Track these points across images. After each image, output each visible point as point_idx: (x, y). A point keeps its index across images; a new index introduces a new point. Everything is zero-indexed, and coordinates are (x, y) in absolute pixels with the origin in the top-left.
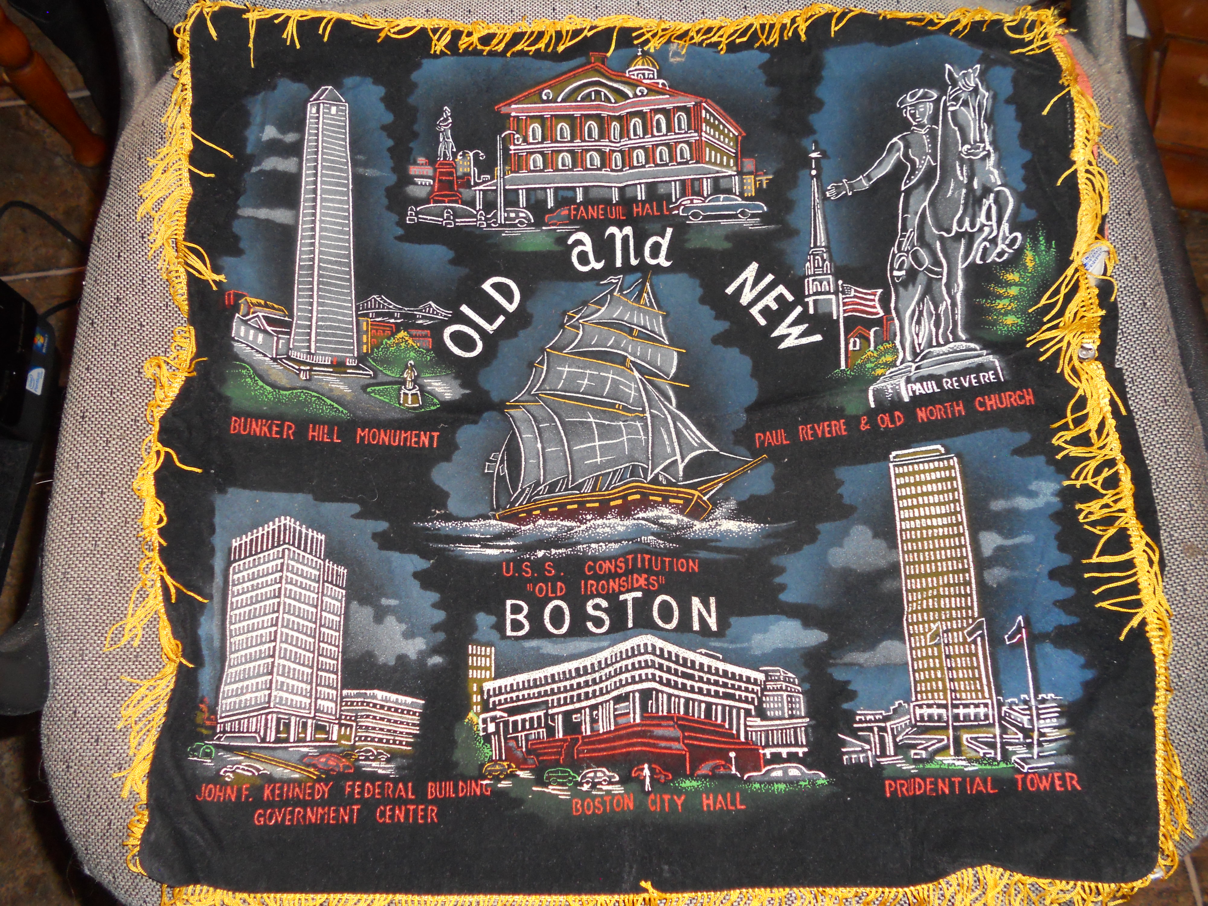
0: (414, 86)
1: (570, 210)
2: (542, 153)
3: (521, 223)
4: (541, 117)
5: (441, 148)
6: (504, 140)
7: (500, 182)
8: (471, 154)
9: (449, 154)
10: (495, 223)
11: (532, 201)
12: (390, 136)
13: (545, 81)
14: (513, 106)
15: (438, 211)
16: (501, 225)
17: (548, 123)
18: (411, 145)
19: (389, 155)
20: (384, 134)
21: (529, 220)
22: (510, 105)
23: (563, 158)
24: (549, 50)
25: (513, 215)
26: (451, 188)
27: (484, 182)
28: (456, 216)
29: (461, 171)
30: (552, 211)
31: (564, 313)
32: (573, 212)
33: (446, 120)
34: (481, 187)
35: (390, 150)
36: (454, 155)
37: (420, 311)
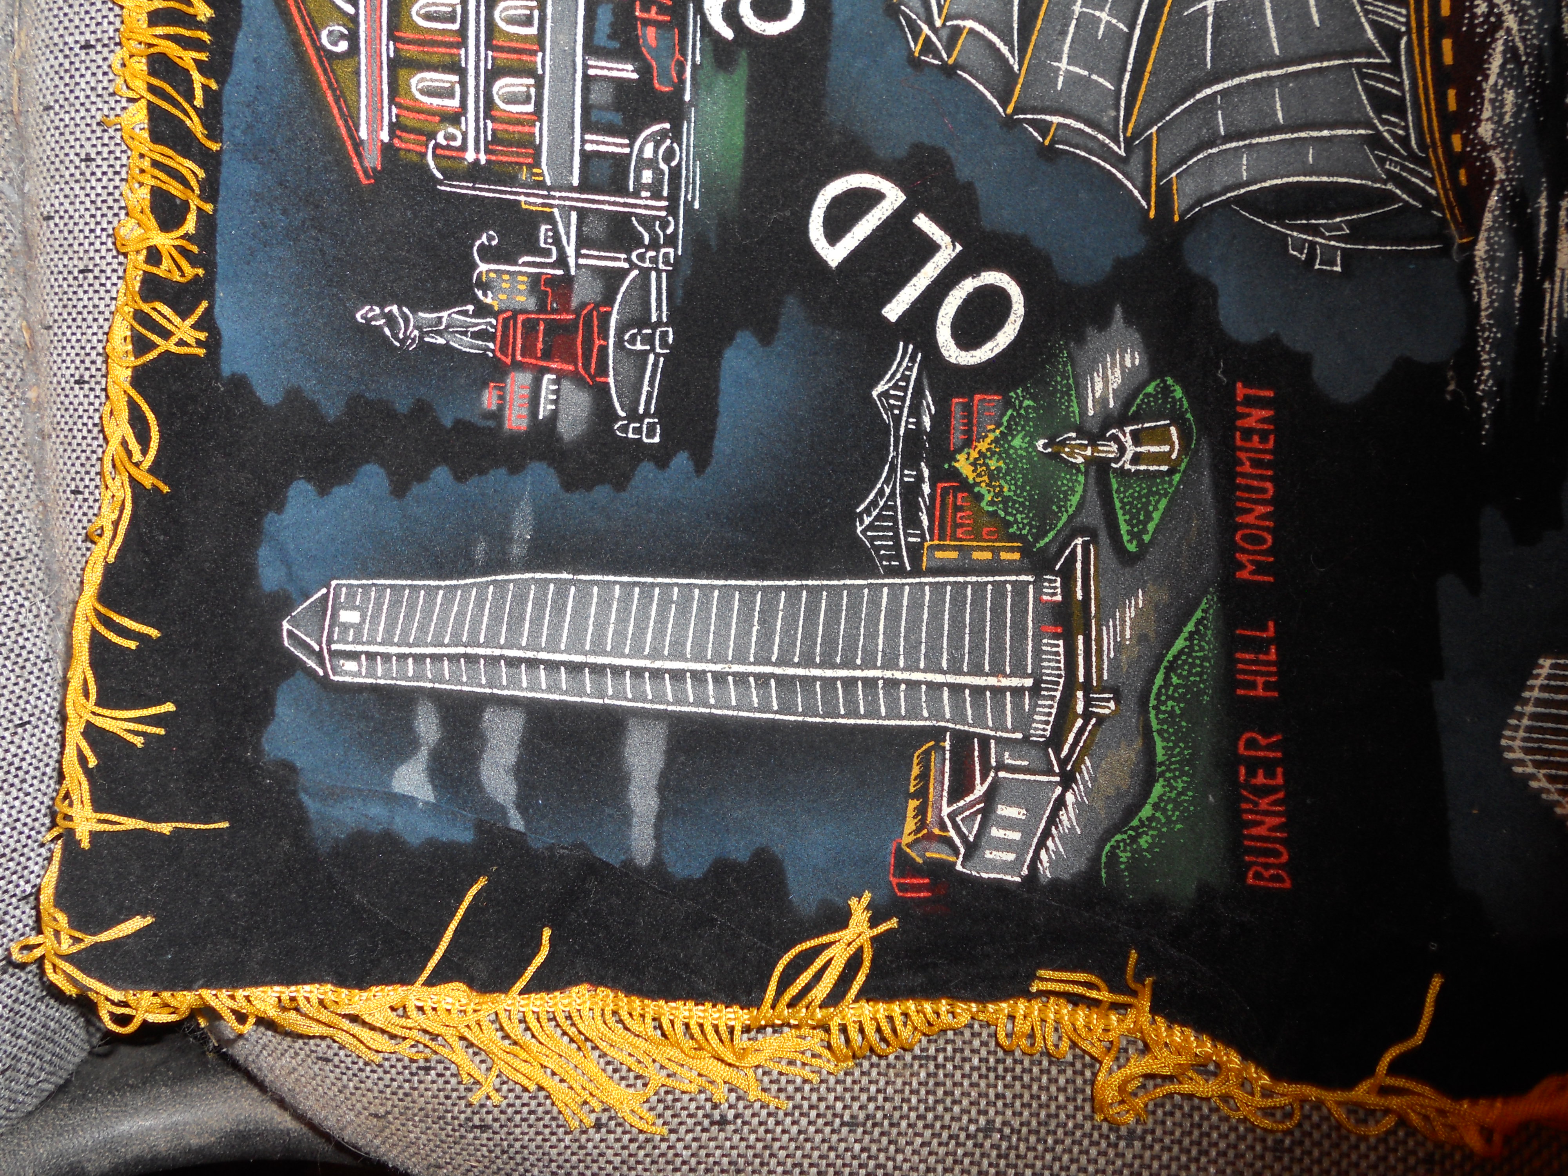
0: (294, 396)
1: (646, 23)
2: (493, 75)
3: (669, 155)
4: (395, 65)
5: (463, 344)
6: (450, 175)
7: (559, 199)
8: (483, 267)
9: (481, 324)
10: (664, 225)
11: (617, 118)
12: (422, 478)
13: (297, 44)
14: (363, 134)
15: (628, 366)
16: (672, 210)
17: (411, 51)
18: (448, 423)
19: (474, 480)
20: (416, 489)
21: (664, 134)
22: (358, 144)
23: (511, 21)
24: (207, 38)
25: (647, 176)
26: (568, 329)
27: (557, 241)
28: (643, 321)
29: (524, 300)
30: (645, 70)
31: (916, 64)
32: (653, 14)
33: (391, 320)
34: (570, 251)
35: (460, 477)
36: (483, 310)
37: (897, 419)
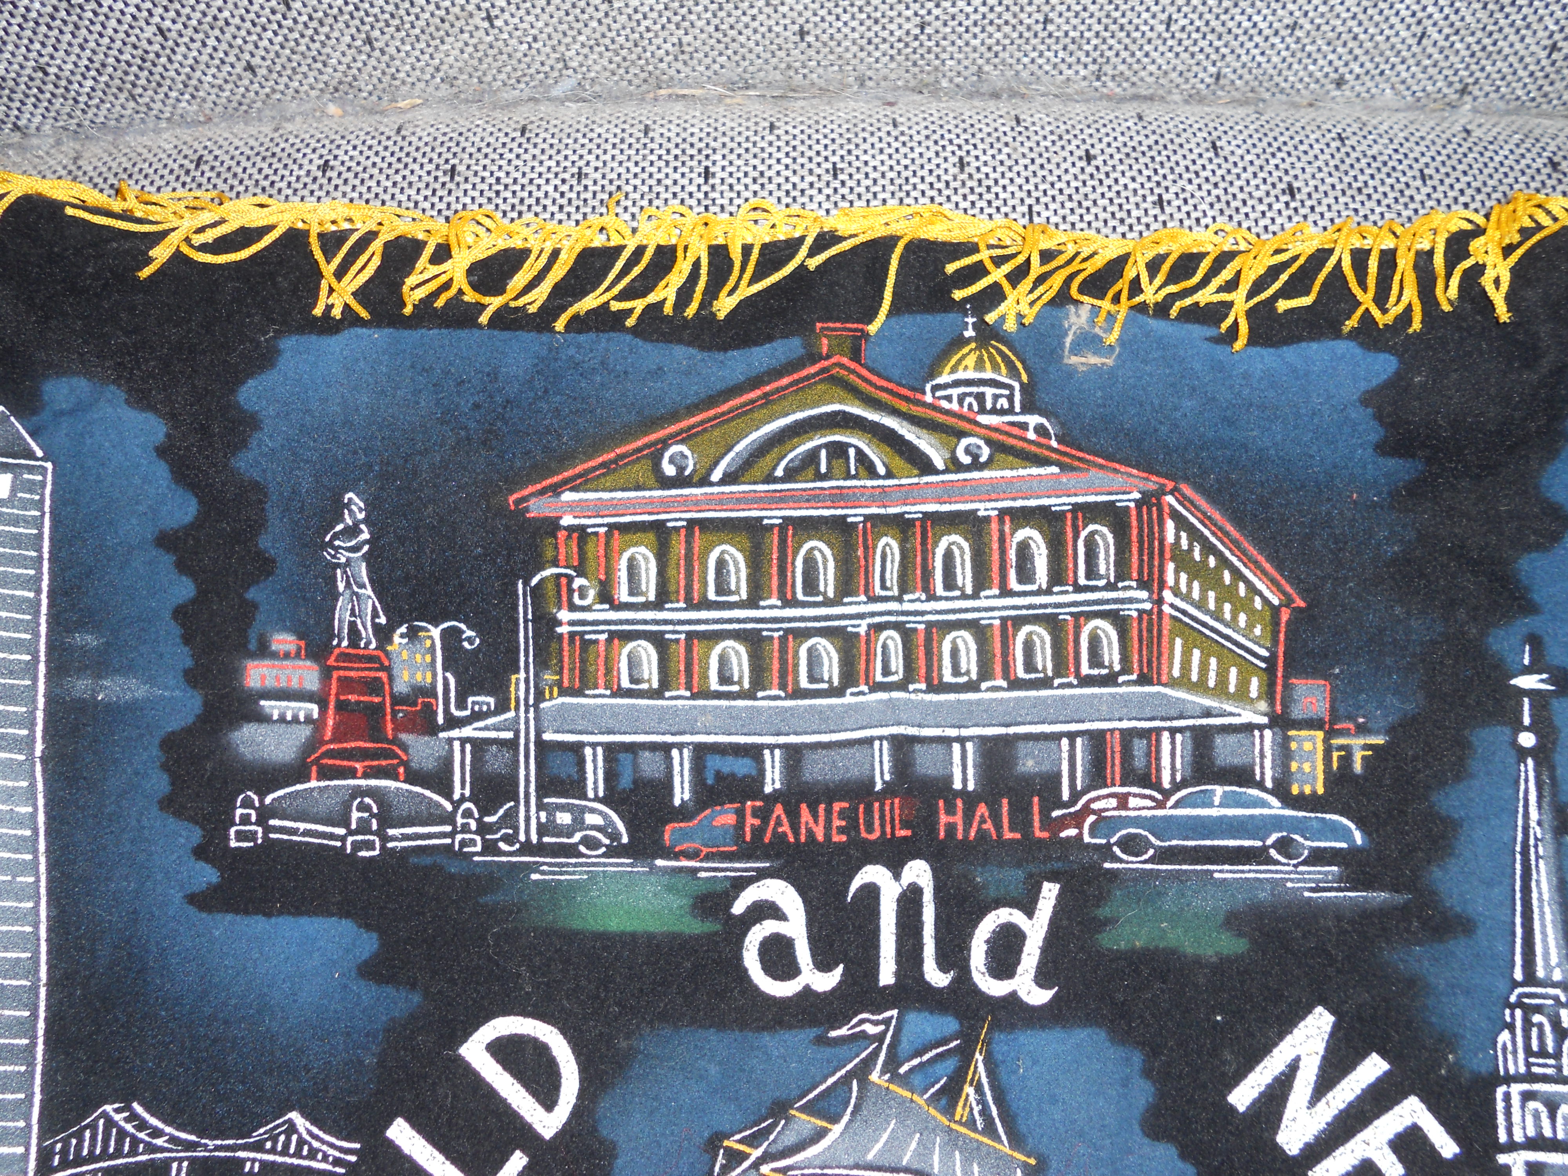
0: (252, 422)
1: (740, 814)
2: (658, 640)
3: (591, 843)
4: (659, 527)
5: (342, 613)
6: (537, 593)
7: (526, 719)
8: (436, 632)
9: (367, 633)
10: (509, 839)
11: (625, 782)
12: (182, 567)
13: (674, 417)
14: (568, 496)
15: (332, 803)
16: (527, 848)
17: (678, 547)
18: (252, 594)
19: (177, 630)
20: (167, 560)
21: (615, 836)
22: (556, 490)
23: (723, 660)
24: (691, 311)
25: (563, 818)
26: (376, 732)
27: (477, 716)
28: (387, 819)
29: (403, 681)
30: (684, 813)
31: (714, 1143)
32: (751, 821)
33: (353, 531)
34: (467, 731)
35: (180, 613)
36: (384, 634)
37: (258, 1147)
